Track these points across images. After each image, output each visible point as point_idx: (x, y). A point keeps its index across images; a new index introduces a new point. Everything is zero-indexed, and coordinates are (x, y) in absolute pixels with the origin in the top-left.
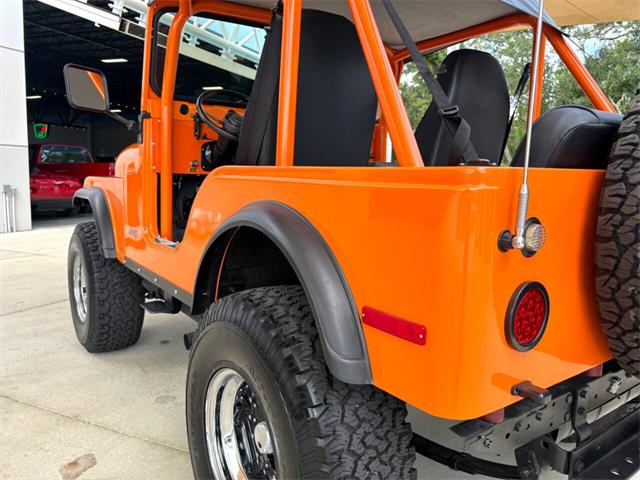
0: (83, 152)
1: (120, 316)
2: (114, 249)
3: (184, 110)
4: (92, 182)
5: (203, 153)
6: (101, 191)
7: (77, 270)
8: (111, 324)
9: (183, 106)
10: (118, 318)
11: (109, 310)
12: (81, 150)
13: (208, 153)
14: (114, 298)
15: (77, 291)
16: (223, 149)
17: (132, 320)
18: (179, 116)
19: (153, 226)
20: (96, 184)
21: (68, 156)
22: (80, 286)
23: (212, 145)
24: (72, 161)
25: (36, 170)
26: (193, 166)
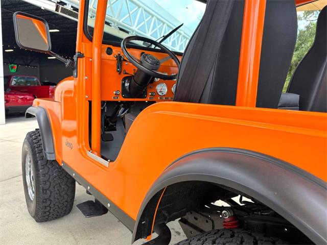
0: (35, 79)
1: (58, 199)
2: (54, 153)
3: (109, 52)
4: (38, 103)
5: (123, 85)
6: (45, 110)
7: (28, 164)
8: (52, 205)
9: (109, 48)
10: (57, 200)
11: (50, 196)
12: (33, 78)
13: (127, 85)
14: (54, 187)
15: (28, 177)
16: (139, 82)
17: (66, 201)
18: (106, 56)
19: (85, 143)
20: (41, 105)
21: (27, 82)
22: (30, 174)
23: (129, 78)
24: (29, 85)
25: (9, 90)
26: (116, 94)
